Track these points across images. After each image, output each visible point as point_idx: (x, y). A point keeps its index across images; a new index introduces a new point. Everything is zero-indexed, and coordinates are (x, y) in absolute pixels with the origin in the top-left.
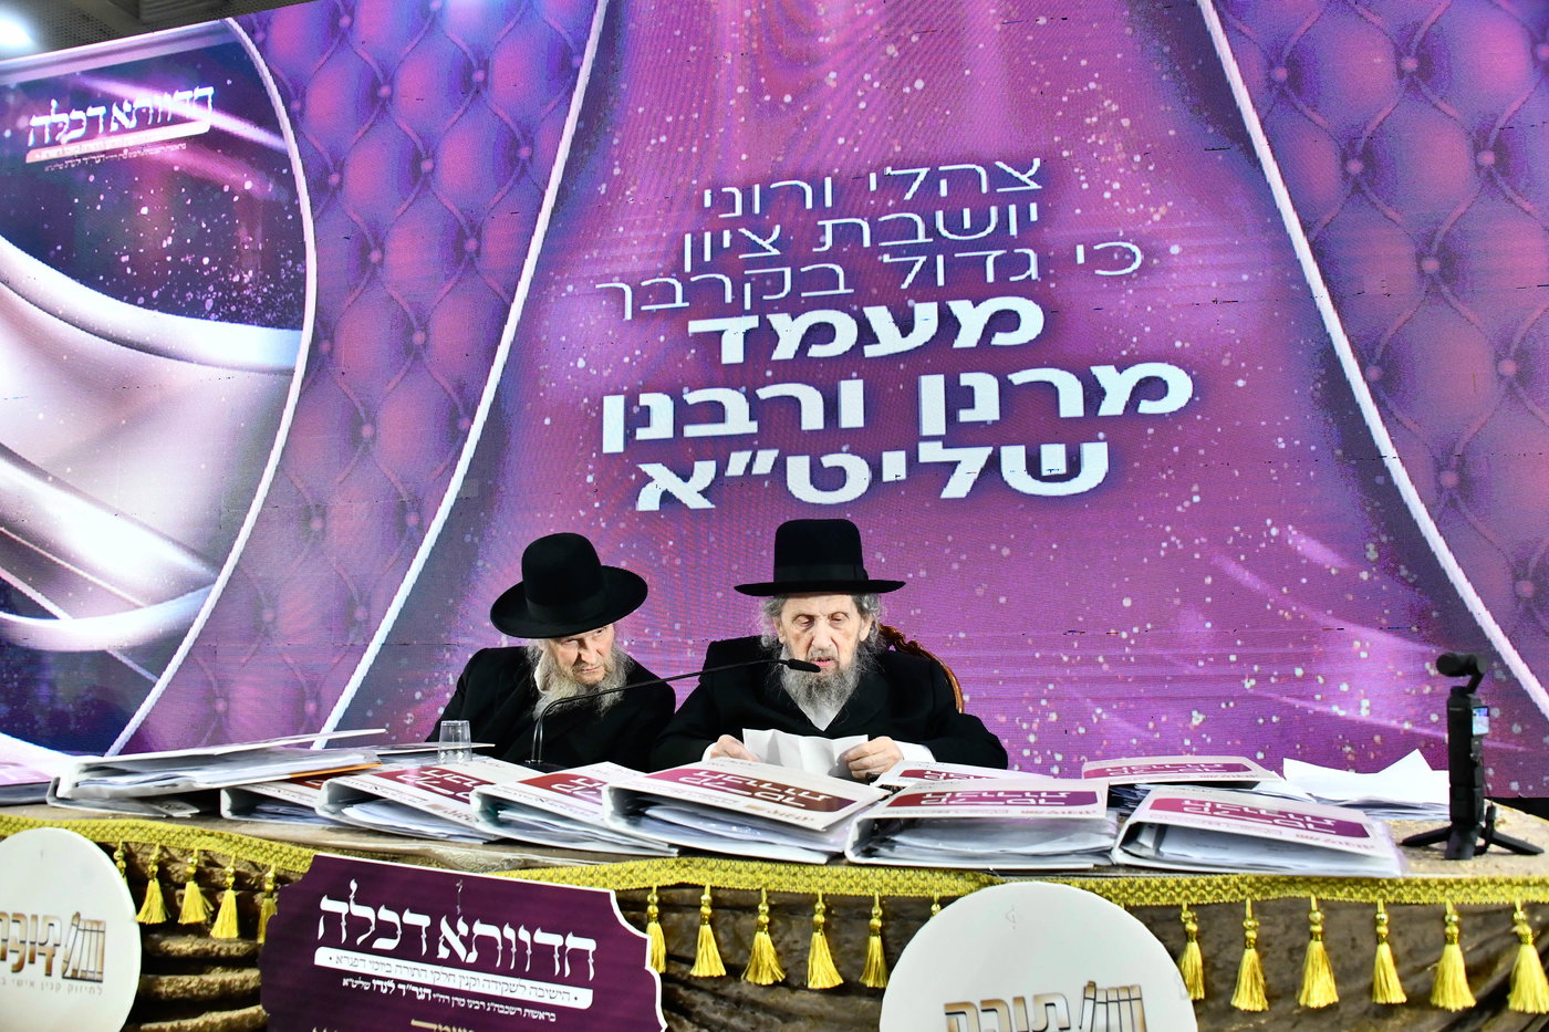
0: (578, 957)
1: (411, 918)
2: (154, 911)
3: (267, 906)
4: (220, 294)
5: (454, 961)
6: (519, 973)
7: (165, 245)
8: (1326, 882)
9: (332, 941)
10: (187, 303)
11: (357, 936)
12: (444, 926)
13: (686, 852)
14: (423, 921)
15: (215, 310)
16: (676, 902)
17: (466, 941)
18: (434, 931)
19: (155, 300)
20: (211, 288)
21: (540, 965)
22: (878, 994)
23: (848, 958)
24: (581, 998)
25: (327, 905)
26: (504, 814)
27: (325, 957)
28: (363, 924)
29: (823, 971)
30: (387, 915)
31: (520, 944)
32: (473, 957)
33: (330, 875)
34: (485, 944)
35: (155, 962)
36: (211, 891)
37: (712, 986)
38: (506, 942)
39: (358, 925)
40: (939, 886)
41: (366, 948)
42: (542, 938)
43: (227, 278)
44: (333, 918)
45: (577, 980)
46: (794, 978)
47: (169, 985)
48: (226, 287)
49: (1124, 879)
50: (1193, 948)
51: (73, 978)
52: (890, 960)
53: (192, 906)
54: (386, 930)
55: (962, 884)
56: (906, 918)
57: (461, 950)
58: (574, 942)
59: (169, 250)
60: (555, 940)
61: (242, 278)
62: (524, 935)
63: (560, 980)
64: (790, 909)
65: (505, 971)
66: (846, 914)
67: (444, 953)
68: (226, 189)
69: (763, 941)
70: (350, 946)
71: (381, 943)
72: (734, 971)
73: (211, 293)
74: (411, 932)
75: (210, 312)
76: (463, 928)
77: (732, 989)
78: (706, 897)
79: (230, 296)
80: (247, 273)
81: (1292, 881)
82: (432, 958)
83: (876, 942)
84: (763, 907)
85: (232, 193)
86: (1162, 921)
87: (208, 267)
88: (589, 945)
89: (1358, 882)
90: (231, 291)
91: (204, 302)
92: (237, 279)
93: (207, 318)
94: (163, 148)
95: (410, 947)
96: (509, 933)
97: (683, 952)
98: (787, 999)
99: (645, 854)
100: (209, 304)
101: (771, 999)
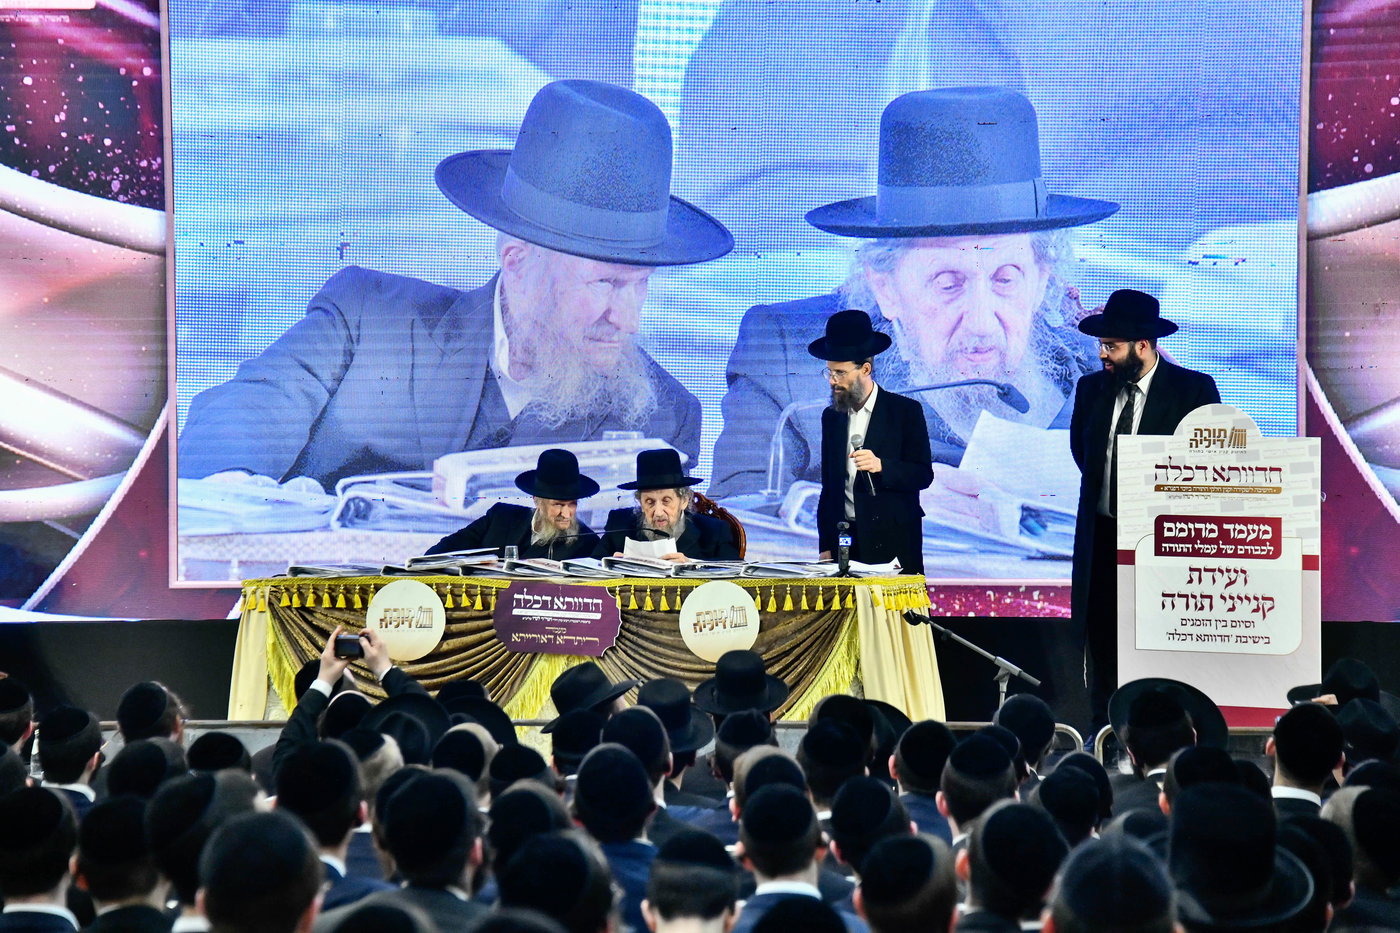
0: (597, 605)
1: (545, 598)
2: (450, 604)
3: (493, 600)
4: (127, 177)
5: (559, 609)
6: (579, 611)
7: (57, 120)
8: (791, 580)
9: (519, 606)
10: (90, 182)
11: (527, 604)
12: (556, 599)
13: (626, 576)
14: (549, 598)
15: (123, 191)
16: (624, 590)
17: (563, 603)
18: (552, 601)
19: (53, 174)
20: (116, 170)
21: (586, 608)
22: (678, 612)
23: (671, 602)
24: (598, 616)
25: (516, 596)
26: (570, 568)
27: (516, 612)
28: (530, 601)
29: (664, 606)
30: (536, 598)
31: (580, 603)
32: (565, 607)
33: (517, 587)
34: (569, 604)
35: (449, 621)
36: (471, 596)
37: (634, 613)
38: (575, 603)
39: (527, 601)
40: (694, 583)
41: (530, 608)
42: (586, 600)
43: (133, 162)
44: (518, 600)
45: (597, 611)
46: (656, 610)
47: (454, 627)
48: (134, 171)
49: (742, 580)
50: (758, 597)
51: (421, 627)
52: (682, 602)
53: (465, 602)
54: (537, 602)
55: (700, 582)
56: (686, 591)
57: (561, 606)
58: (595, 601)
59: (63, 125)
60: (590, 601)
61: (150, 164)
62: (581, 600)
63: (592, 611)
64: (655, 591)
65: (575, 610)
66: (671, 591)
67: (556, 607)
68: (123, 71)
69: (648, 599)
70: (525, 607)
71: (535, 606)
72: (640, 608)
73: (117, 175)
74: (545, 602)
75: (118, 194)
76: (561, 599)
77: (640, 613)
78: (632, 588)
79: (138, 179)
80: (155, 160)
81: (783, 580)
82: (552, 609)
83: (678, 598)
84: (648, 590)
85: (129, 78)
86: (751, 591)
87: (111, 148)
88: (600, 601)
89: (799, 580)
90: (140, 175)
91: (110, 183)
92: (144, 164)
93: (115, 198)
94: (41, 17)
95: (545, 606)
96: (576, 600)
97: (626, 604)
98: (654, 615)
99: (614, 577)
100: (116, 186)
101: (650, 615)
